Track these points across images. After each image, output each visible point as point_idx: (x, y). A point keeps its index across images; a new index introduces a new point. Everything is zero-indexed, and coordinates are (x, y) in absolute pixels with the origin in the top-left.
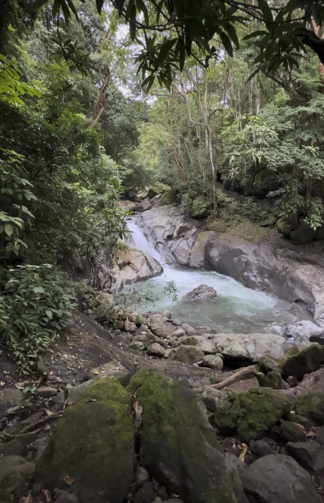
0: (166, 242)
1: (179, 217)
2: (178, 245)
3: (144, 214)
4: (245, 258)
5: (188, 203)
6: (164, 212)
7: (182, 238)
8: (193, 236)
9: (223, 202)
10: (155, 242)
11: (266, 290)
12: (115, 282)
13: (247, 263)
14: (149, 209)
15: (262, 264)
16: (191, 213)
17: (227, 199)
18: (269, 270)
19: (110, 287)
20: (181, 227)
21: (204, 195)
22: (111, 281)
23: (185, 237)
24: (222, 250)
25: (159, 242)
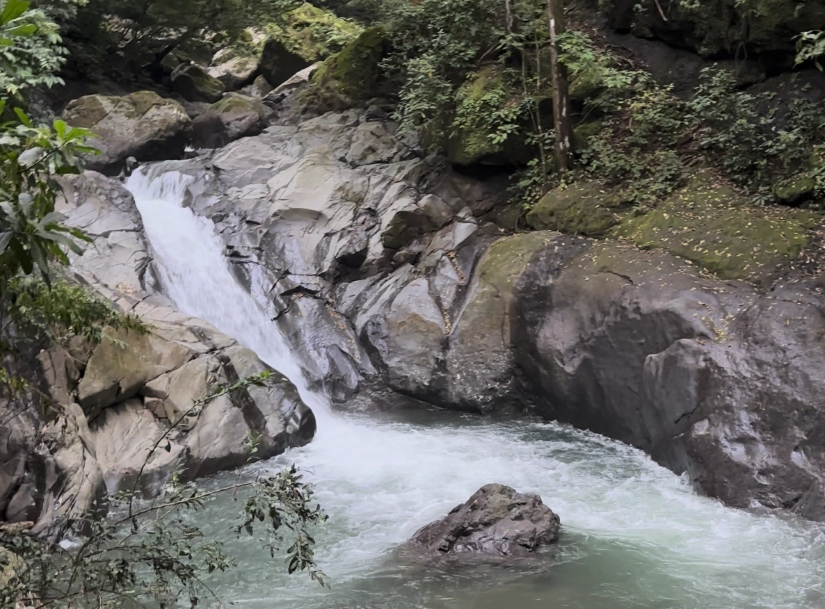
0: (332, 291)
1: (392, 170)
2: (391, 301)
3: (230, 156)
4: (696, 354)
5: (431, 99)
6: (326, 147)
7: (409, 266)
8: (463, 260)
9: (598, 90)
10: (280, 288)
11: (797, 506)
12: (59, 488)
13: (708, 378)
14: (255, 130)
15: (778, 382)
16: (448, 147)
17: (617, 80)
18: (809, 411)
19: (34, 514)
20: (401, 215)
21: (509, 62)
22: (41, 485)
23: (427, 261)
24: (593, 320)
25: (300, 290)
